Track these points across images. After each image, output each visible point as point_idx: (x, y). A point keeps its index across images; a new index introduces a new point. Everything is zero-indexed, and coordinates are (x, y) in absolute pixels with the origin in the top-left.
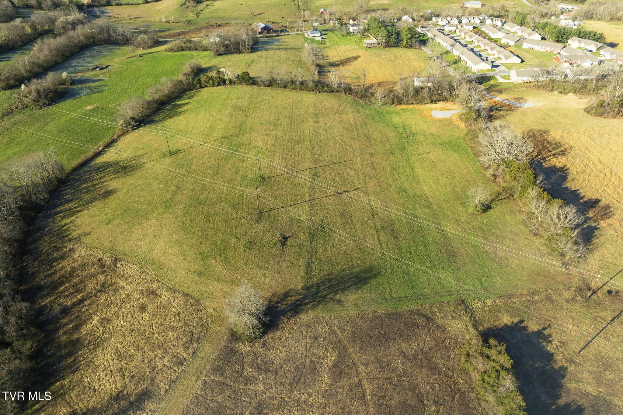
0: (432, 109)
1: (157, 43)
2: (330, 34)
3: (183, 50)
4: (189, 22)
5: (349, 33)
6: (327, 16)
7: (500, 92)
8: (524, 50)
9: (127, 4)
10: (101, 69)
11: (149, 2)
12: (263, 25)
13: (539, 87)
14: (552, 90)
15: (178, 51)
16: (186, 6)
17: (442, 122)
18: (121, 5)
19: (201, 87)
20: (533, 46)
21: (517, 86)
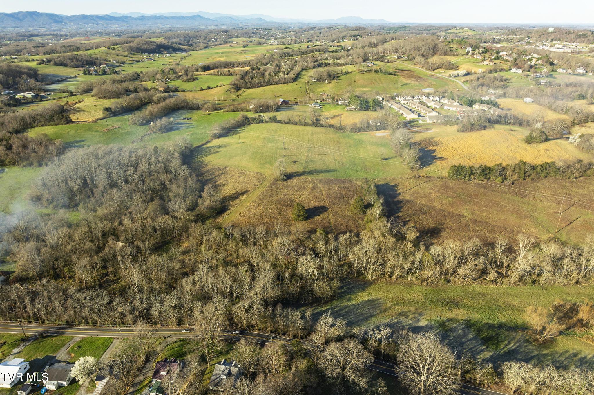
0: (376, 133)
1: (216, 109)
2: (326, 106)
3: (234, 111)
4: (233, 100)
5: (338, 105)
6: (325, 97)
7: (419, 127)
8: (444, 110)
9: (189, 91)
10: (188, 119)
11: (204, 90)
12: (282, 100)
13: (441, 124)
14: (446, 125)
15: (231, 112)
16: (230, 91)
17: (380, 137)
18: (185, 91)
19: (250, 124)
20: (450, 108)
21: (428, 124)
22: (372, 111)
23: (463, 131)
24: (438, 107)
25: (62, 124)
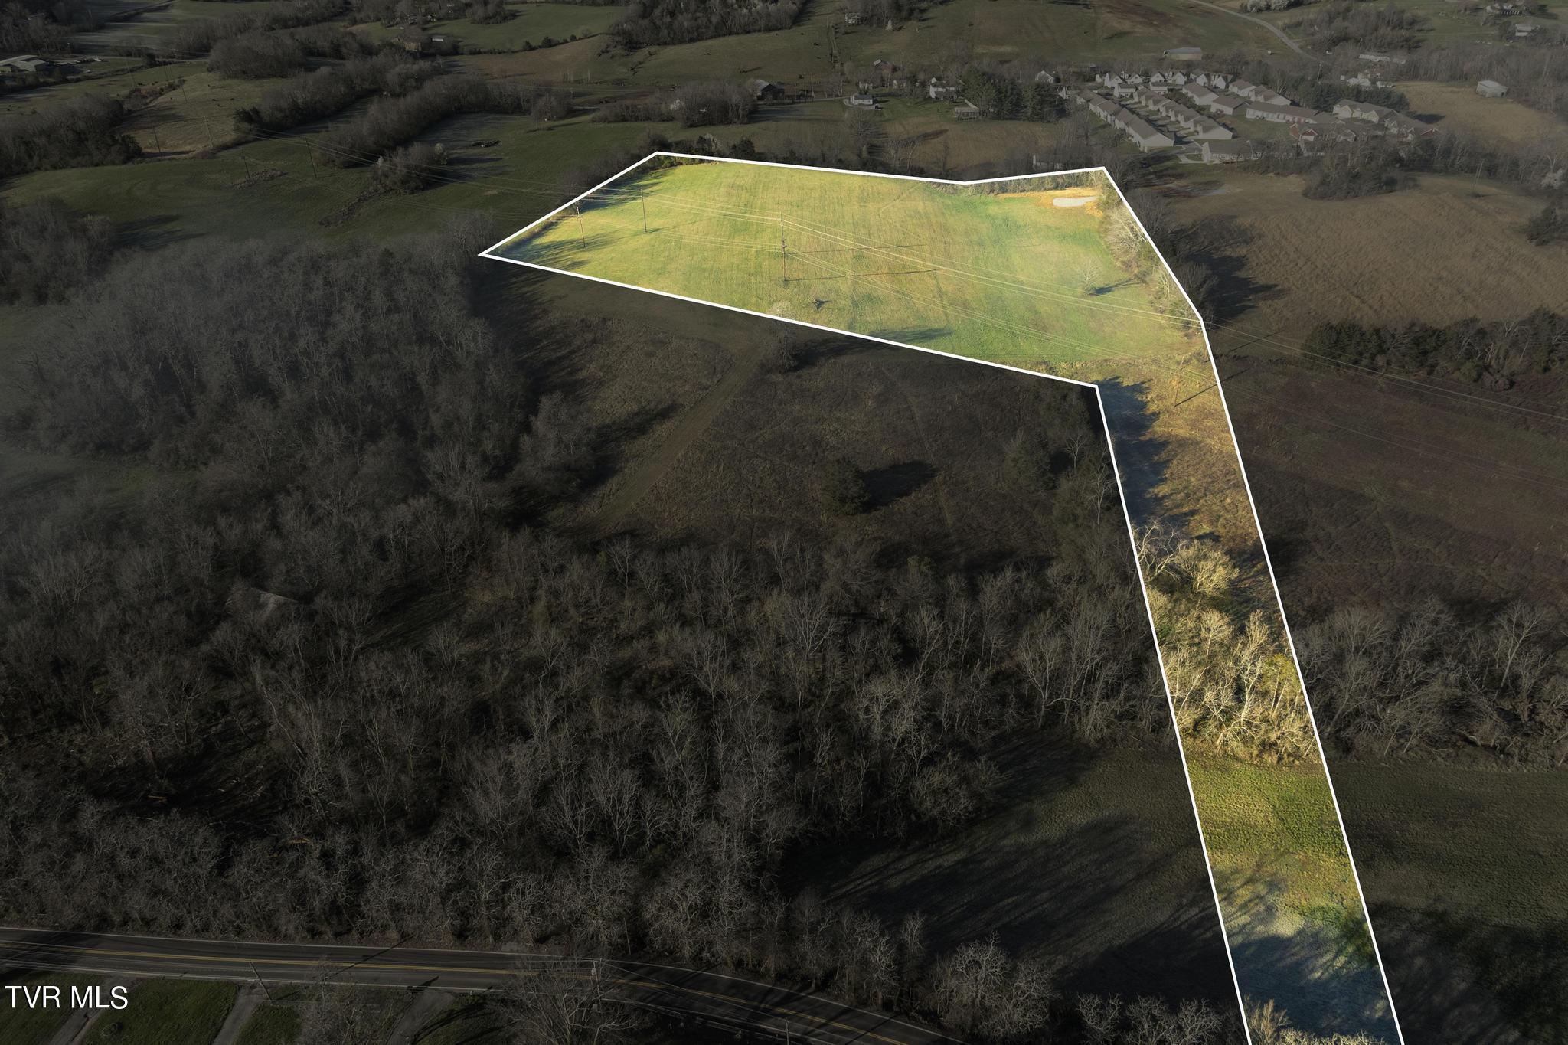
0: (1054, 197)
1: (571, 112)
2: (892, 101)
3: (624, 120)
4: (619, 83)
5: (927, 99)
6: (887, 73)
7: (1180, 176)
8: (1248, 121)
9: (491, 52)
10: (487, 146)
11: (534, 49)
12: (765, 84)
13: (1247, 168)
14: (1265, 172)
15: (615, 122)
16: (610, 54)
17: (1068, 211)
18: (479, 53)
20: (1265, 115)
21: (1209, 168)
22: (1031, 119)
23: (1323, 197)
24: (1229, 111)
25: (113, 163)
